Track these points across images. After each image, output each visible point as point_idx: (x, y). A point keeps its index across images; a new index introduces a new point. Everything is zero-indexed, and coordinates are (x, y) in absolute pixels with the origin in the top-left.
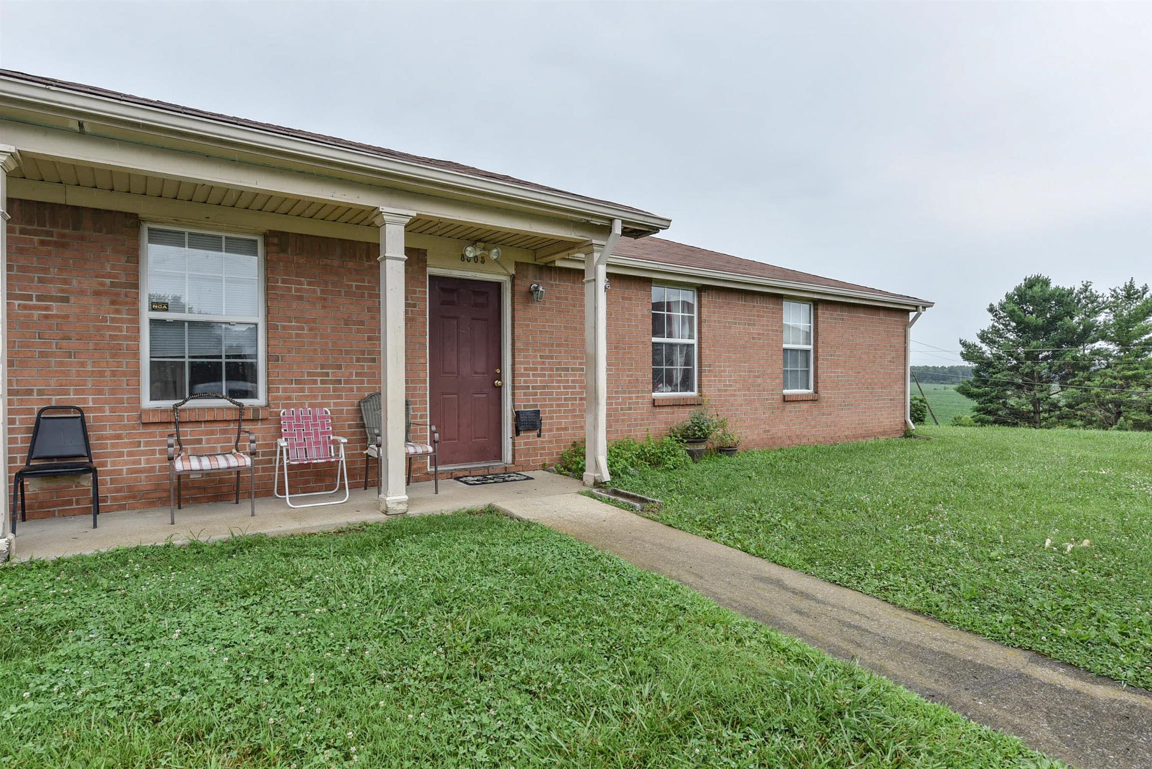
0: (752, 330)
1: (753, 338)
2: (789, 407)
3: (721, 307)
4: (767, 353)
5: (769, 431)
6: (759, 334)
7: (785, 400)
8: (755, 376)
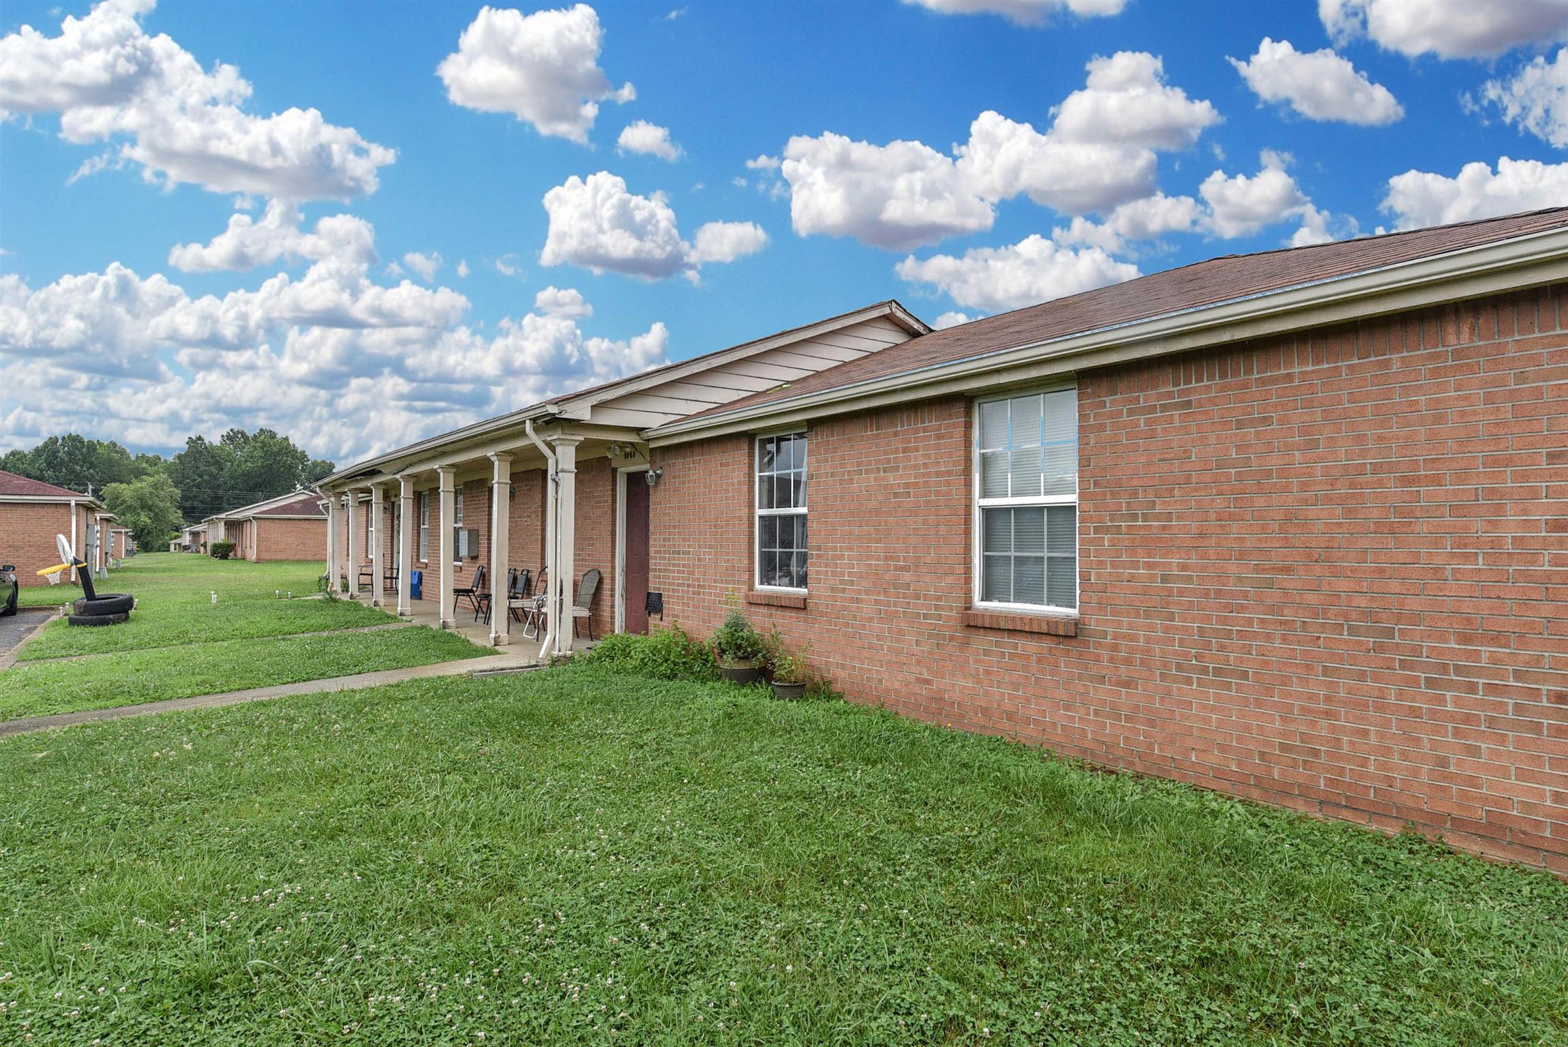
0: (891, 479)
1: (896, 495)
2: (981, 641)
3: (835, 450)
4: (925, 522)
5: (928, 682)
6: (907, 485)
7: (974, 625)
8: (897, 568)
